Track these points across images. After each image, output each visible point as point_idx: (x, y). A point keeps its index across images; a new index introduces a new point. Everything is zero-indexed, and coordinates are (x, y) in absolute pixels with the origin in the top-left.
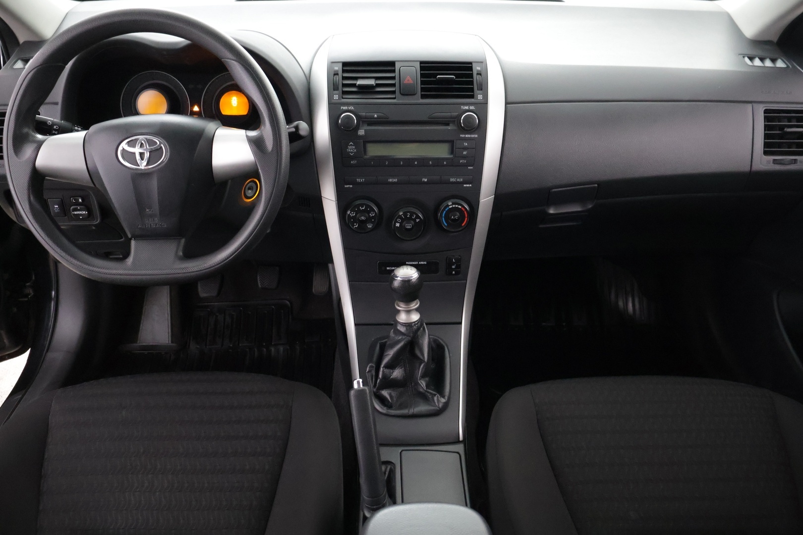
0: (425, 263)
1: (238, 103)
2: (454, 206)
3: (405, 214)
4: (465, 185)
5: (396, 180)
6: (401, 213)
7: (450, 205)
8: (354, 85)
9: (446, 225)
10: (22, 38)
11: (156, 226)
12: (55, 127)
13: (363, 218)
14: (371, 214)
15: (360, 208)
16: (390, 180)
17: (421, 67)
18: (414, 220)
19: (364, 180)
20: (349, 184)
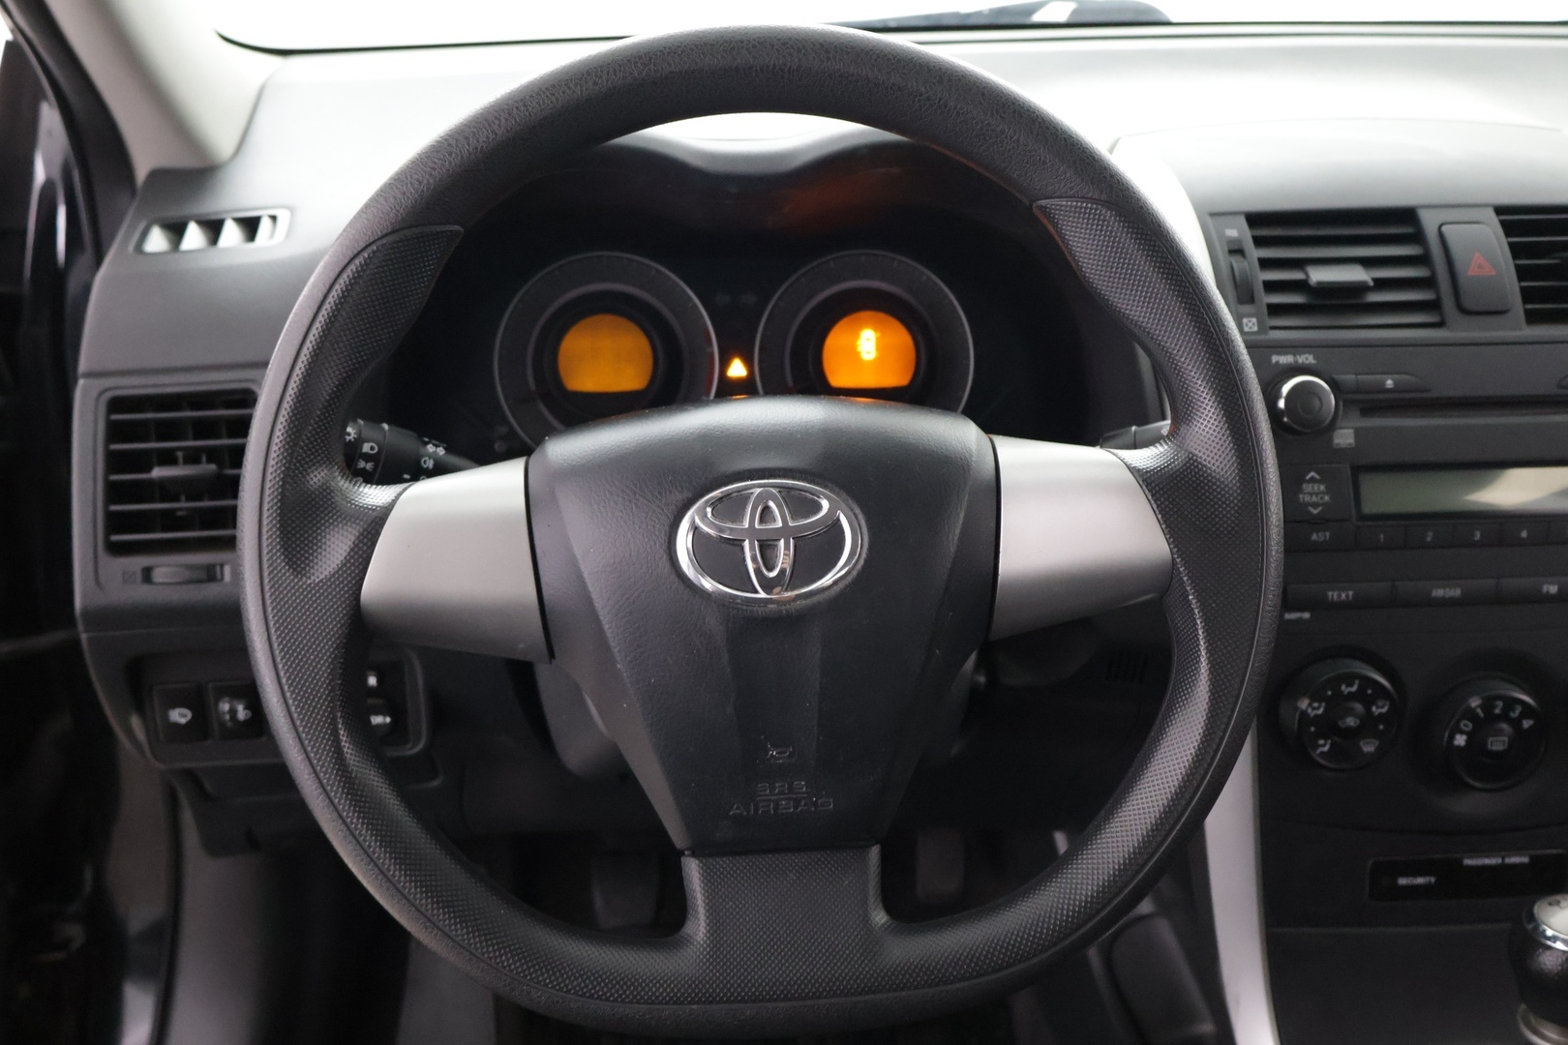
0: (1526, 860)
1: (880, 347)
3: (1488, 705)
5: (1456, 592)
6: (1475, 702)
8: (1301, 286)
10: (145, 158)
11: (796, 808)
12: (366, 448)
13: (1348, 721)
14: (1378, 708)
15: (1343, 687)
16: (1438, 593)
17: (1503, 223)
18: (1516, 723)
19: (1351, 593)
20: (1302, 610)
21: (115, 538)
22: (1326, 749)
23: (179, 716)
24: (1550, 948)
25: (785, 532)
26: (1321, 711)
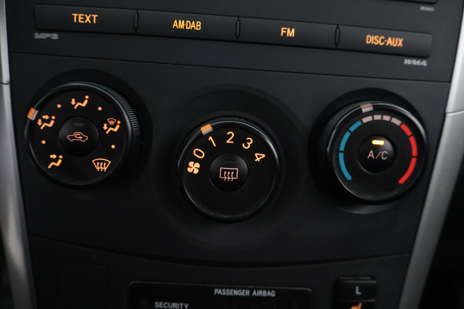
0: (273, 294)
2: (377, 117)
4: (407, 62)
5: (196, 26)
7: (367, 114)
9: (349, 177)
13: (79, 136)
14: (109, 126)
15: (73, 102)
16: (180, 24)
19: (95, 16)
20: (51, 31)
22: (58, 164)
26: (51, 125)
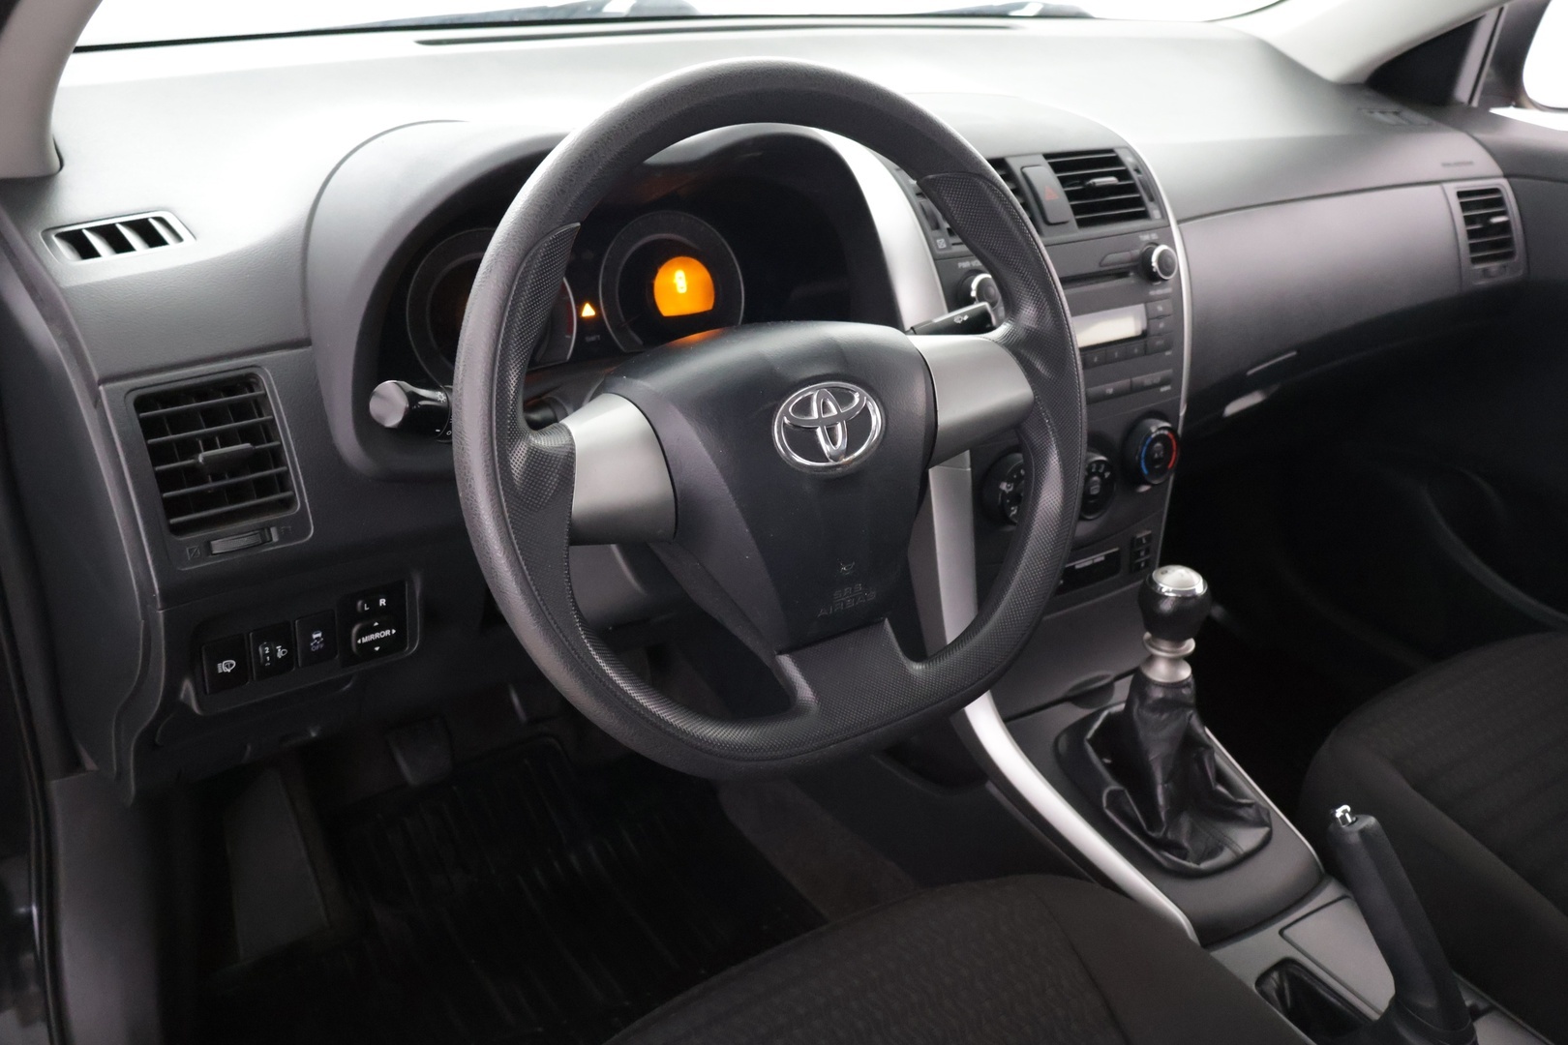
1: (687, 284)
4: (1162, 389)
7: (1154, 432)
11: (855, 603)
17: (1052, 164)
18: (1101, 476)
21: (173, 521)
22: (1015, 512)
23: (225, 667)
24: (1167, 597)
25: (839, 418)
26: (1012, 489)
